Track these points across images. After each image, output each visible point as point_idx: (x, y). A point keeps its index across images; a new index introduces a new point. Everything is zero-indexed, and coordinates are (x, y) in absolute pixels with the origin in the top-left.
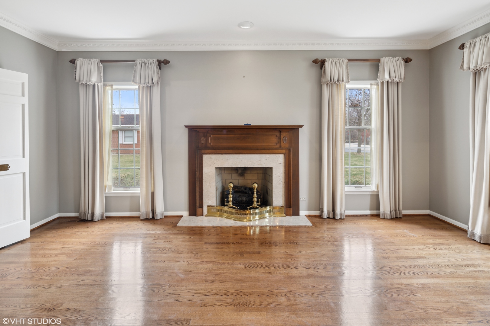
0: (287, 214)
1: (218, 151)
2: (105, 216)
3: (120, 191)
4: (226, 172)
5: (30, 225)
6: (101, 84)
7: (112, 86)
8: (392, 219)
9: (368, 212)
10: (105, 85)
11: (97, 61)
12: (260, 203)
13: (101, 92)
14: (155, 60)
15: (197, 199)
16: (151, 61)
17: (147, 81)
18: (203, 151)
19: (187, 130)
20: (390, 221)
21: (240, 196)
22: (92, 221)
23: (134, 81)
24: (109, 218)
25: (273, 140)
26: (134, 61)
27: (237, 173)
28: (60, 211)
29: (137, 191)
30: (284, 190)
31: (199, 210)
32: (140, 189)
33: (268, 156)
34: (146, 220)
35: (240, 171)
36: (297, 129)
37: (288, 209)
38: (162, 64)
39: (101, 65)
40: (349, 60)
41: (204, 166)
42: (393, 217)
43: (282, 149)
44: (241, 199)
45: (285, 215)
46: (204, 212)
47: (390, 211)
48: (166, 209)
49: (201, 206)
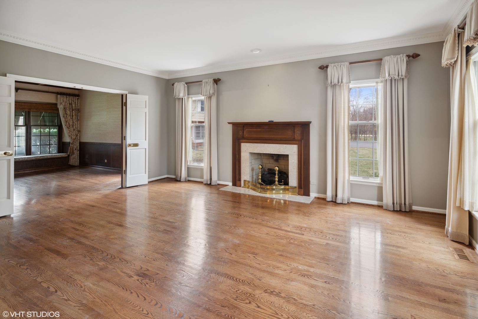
0: (299, 194)
1: (250, 140)
2: (187, 179)
3: (196, 164)
4: (265, 157)
5: (148, 179)
6: (186, 97)
7: (192, 98)
8: (394, 211)
9: (375, 203)
10: (188, 98)
11: (184, 83)
12: (283, 183)
13: (186, 102)
14: (212, 79)
15: (237, 174)
16: (210, 80)
17: (207, 94)
18: (241, 141)
19: (231, 125)
20: (392, 213)
21: (271, 176)
22: (180, 181)
23: (201, 94)
24: (189, 181)
25: (289, 134)
26: (201, 81)
27: (273, 159)
28: (168, 174)
29: (202, 165)
30: (297, 174)
31: (238, 182)
32: (203, 164)
33: (285, 145)
34: (206, 184)
35: (275, 158)
36: (308, 124)
37: (300, 189)
38: (216, 81)
39: (186, 85)
40: (351, 63)
41: (242, 151)
42: (396, 210)
43: (295, 141)
44: (272, 179)
45: (297, 194)
46: (242, 184)
47: (393, 203)
48: (219, 179)
49: (240, 180)
